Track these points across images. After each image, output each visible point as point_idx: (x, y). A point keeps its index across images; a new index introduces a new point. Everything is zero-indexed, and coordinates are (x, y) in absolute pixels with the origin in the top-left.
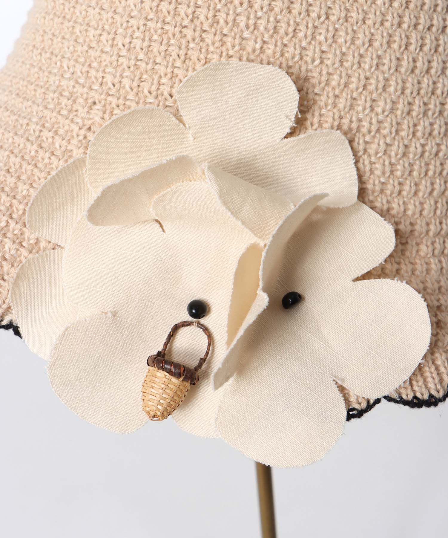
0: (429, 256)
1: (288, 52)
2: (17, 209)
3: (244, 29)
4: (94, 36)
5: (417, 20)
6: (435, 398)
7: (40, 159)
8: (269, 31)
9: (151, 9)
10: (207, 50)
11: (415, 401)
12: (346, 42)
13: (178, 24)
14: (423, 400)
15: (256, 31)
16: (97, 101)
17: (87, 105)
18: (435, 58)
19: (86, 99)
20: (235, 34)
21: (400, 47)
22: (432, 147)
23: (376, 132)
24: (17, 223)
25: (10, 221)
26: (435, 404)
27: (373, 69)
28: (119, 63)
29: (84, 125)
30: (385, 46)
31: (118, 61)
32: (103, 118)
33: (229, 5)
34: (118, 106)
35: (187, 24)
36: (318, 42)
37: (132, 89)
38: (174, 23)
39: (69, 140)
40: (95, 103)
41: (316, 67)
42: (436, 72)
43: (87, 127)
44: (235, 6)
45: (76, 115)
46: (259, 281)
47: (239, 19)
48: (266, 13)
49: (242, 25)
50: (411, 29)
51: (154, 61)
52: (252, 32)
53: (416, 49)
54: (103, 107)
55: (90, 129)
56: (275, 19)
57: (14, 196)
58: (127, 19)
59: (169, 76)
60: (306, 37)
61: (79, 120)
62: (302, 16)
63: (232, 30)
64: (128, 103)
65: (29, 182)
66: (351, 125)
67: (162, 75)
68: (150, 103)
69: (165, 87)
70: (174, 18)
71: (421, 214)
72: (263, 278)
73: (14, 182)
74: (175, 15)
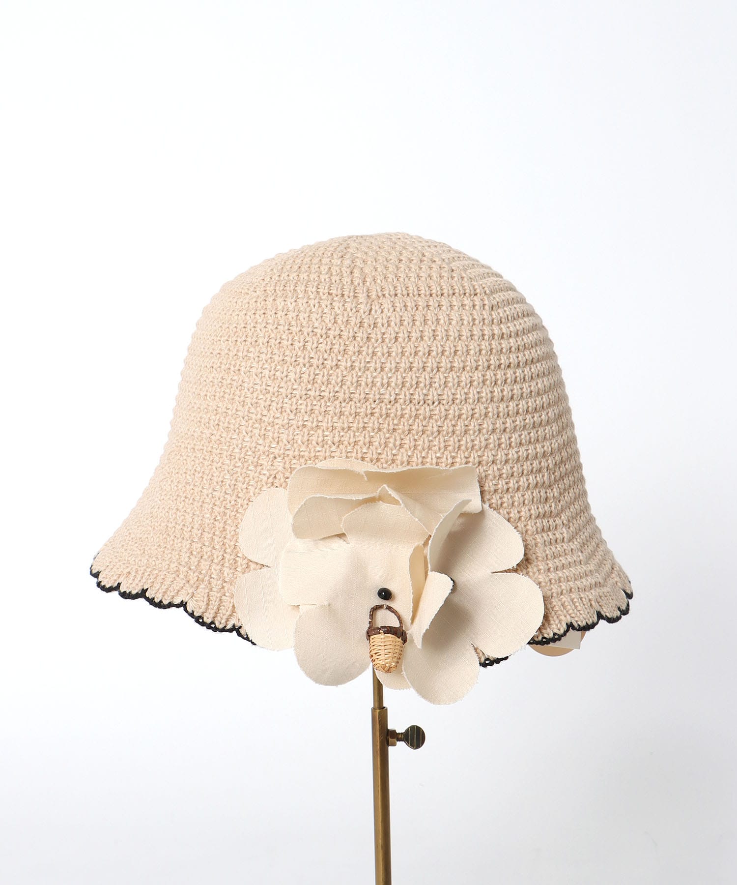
0: (535, 533)
1: (414, 399)
2: (229, 545)
3: (381, 387)
4: (264, 407)
5: (499, 361)
6: (558, 635)
7: (239, 506)
8: (398, 386)
9: (309, 382)
10: (356, 407)
11: (544, 640)
12: (454, 385)
13: (331, 391)
14: (550, 638)
15: (389, 388)
16: (277, 456)
17: (270, 460)
18: (515, 387)
19: (268, 456)
20: (375, 392)
21: (491, 383)
22: (523, 453)
23: (485, 448)
24: (231, 555)
25: (225, 555)
26: (559, 639)
27: (476, 402)
28: (290, 425)
29: (271, 475)
30: (481, 384)
31: (288, 423)
32: (284, 468)
33: (366, 372)
34: (295, 457)
35: (338, 390)
36: (434, 389)
37: (303, 443)
38: (328, 390)
39: (260, 488)
40: (275, 458)
41: (436, 407)
42: (517, 397)
43: (273, 476)
44: (371, 372)
45: (262, 469)
46: (428, 564)
47: (375, 380)
48: (394, 373)
49: (379, 384)
50: (497, 368)
51: (317, 420)
52: (387, 389)
53: (502, 383)
54: (282, 459)
55: (275, 477)
56: (402, 376)
57: (225, 537)
58: (291, 392)
59: (330, 429)
60: (425, 386)
61: (265, 472)
62: (420, 372)
63: (371, 389)
64: (302, 453)
65: (234, 525)
66: (467, 445)
67: (325, 429)
68: (319, 451)
69: (328, 438)
70: (327, 387)
71: (524, 504)
72: (431, 561)
73: (222, 527)
74: (328, 384)
